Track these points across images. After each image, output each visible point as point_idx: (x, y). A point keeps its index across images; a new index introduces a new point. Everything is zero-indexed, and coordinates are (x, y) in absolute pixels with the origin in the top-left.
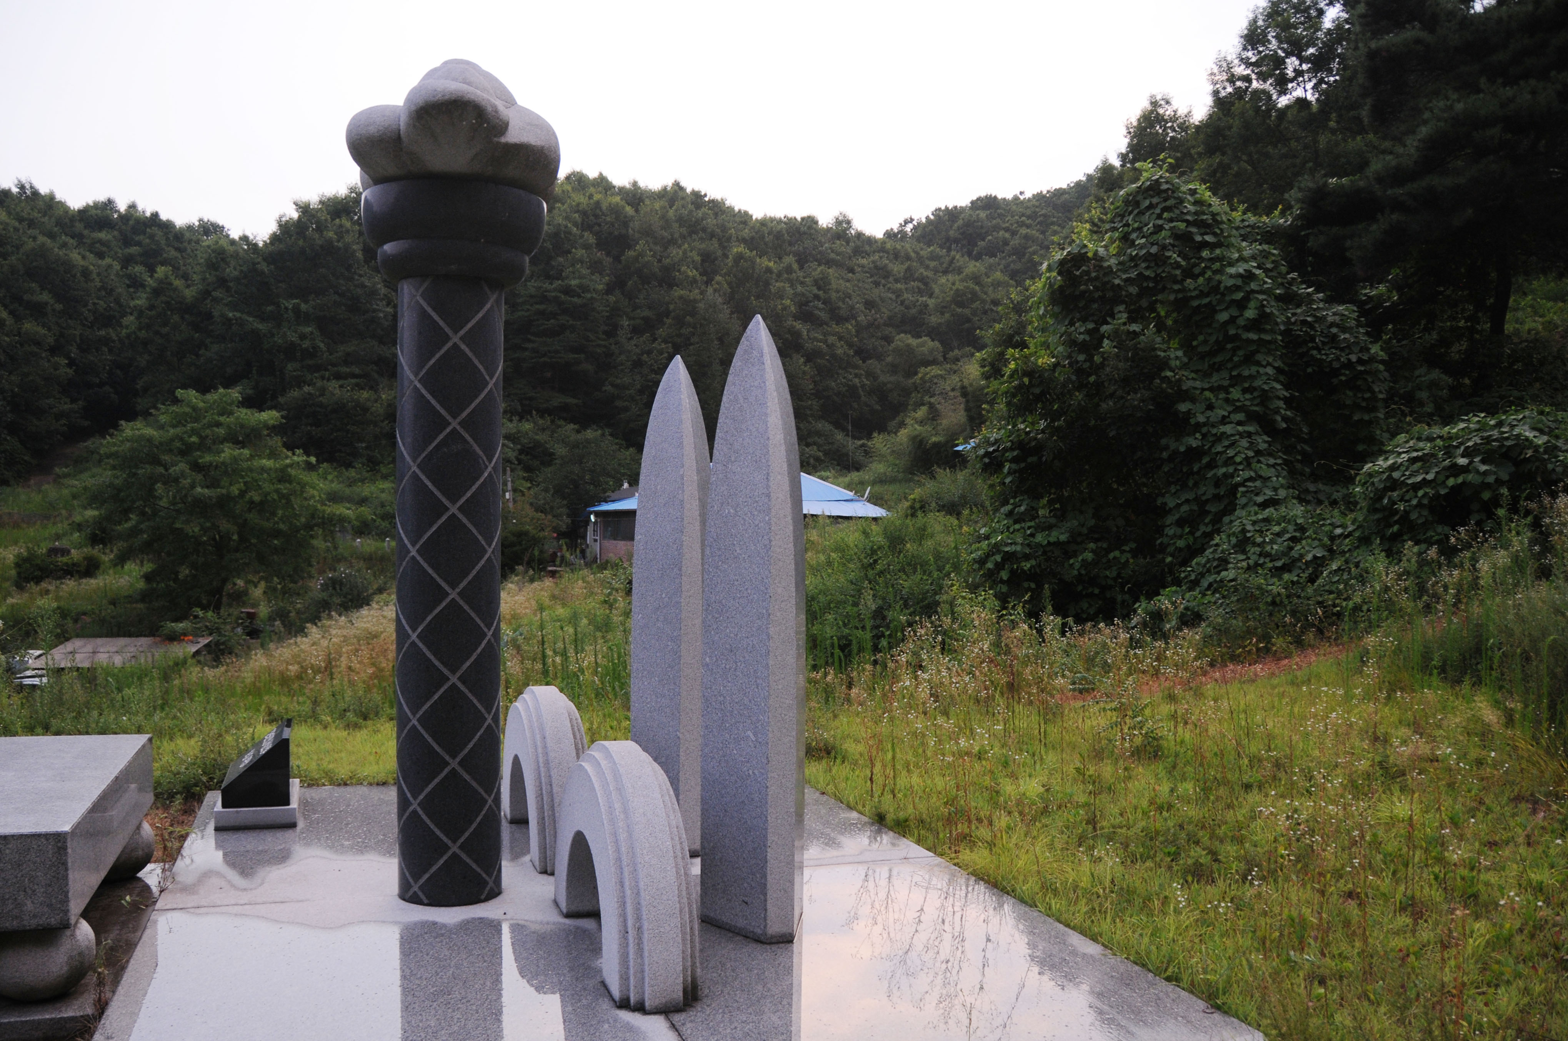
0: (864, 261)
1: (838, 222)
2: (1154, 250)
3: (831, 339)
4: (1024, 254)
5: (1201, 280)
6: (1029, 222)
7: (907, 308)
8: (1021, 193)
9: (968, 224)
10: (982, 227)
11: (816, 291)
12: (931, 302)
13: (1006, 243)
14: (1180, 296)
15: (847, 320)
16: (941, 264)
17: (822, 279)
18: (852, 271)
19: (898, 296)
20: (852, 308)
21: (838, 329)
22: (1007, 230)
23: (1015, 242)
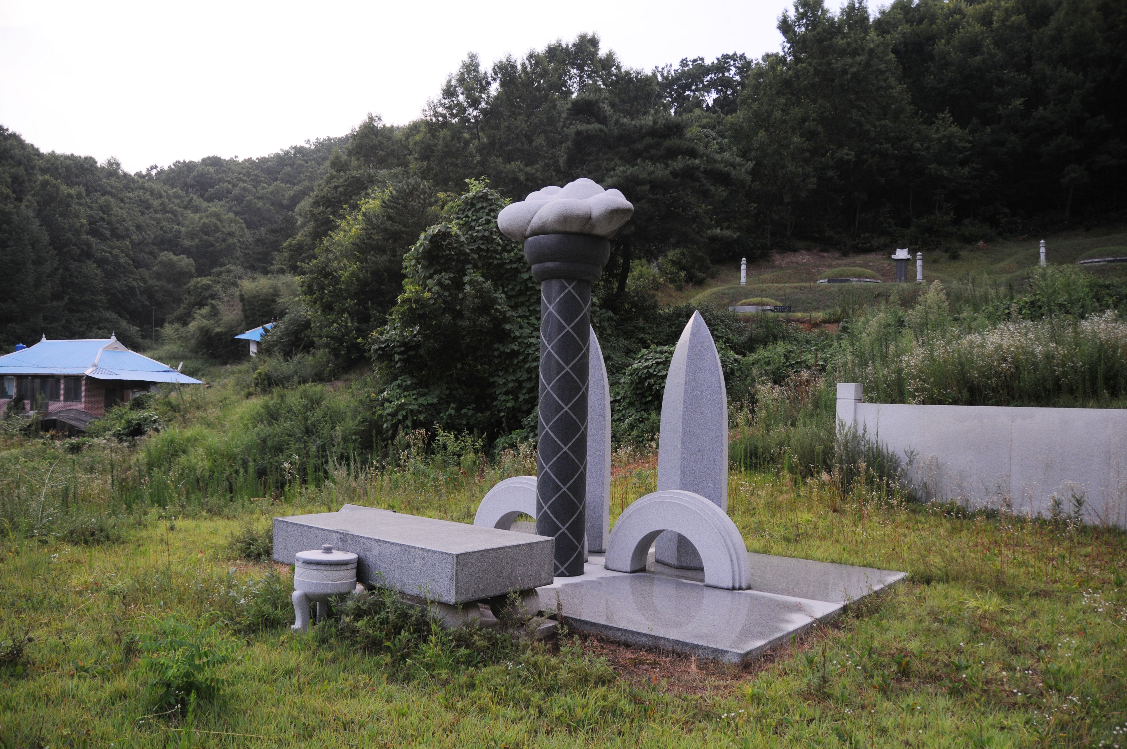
0: (131, 195)
1: (110, 164)
2: (487, 234)
3: (115, 252)
4: (242, 201)
5: (512, 254)
6: (244, 178)
7: (165, 232)
8: (236, 157)
9: (202, 175)
10: (211, 178)
11: (102, 215)
12: (183, 229)
13: (229, 192)
14: (500, 262)
15: (123, 238)
16: (182, 202)
17: (105, 206)
18: (122, 201)
19: (158, 223)
20: (127, 229)
21: (118, 244)
22: (229, 182)
23: (236, 191)
